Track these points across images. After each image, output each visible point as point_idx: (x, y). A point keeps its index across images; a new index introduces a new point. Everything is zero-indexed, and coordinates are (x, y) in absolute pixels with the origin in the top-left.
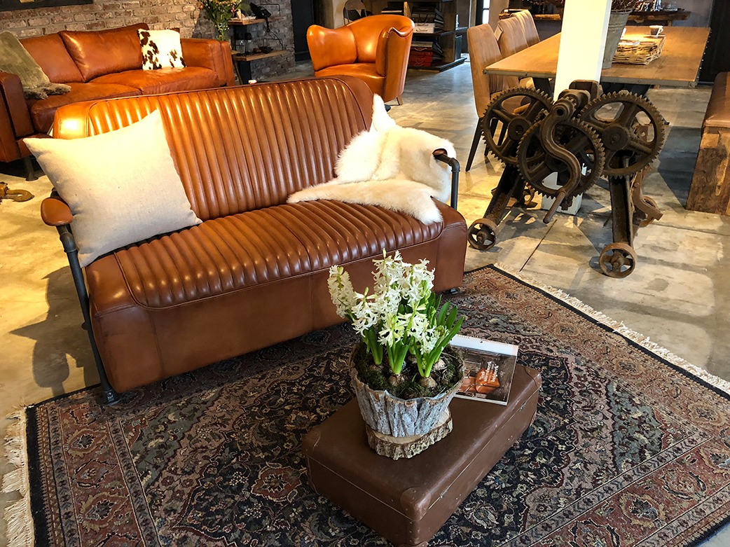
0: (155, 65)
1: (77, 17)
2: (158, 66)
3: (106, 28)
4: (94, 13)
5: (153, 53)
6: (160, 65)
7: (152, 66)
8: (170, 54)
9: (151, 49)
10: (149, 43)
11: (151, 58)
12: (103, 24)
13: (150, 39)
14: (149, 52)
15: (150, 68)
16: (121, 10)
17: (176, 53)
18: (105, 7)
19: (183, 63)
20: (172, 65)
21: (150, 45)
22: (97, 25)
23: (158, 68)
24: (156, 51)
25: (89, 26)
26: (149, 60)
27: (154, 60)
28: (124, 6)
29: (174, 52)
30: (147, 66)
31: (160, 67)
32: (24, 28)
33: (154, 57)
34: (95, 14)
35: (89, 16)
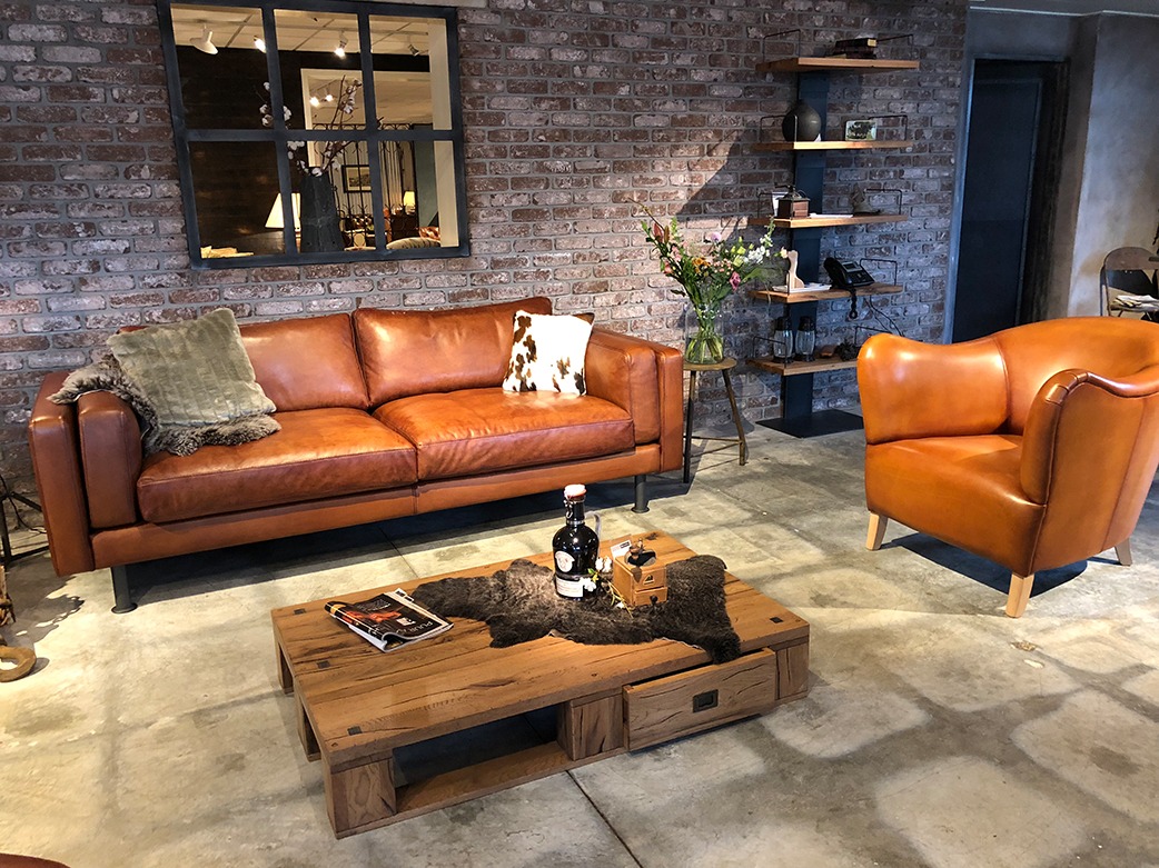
0: (523, 383)
1: (431, 281)
2: (529, 385)
3: (488, 302)
4: (469, 274)
5: (526, 359)
6: (533, 384)
7: (518, 384)
8: (556, 365)
9: (524, 351)
10: (524, 339)
11: (519, 369)
12: (485, 294)
13: (528, 331)
14: (520, 358)
15: (514, 388)
16: (529, 268)
17: (568, 364)
18: (496, 264)
19: (579, 386)
20: (556, 386)
21: (525, 344)
22: (470, 294)
23: (529, 390)
24: (532, 357)
25: (454, 298)
26: (515, 372)
27: (524, 373)
28: (536, 262)
29: (565, 362)
30: (511, 383)
31: (534, 388)
32: (318, 297)
33: (527, 366)
34: (472, 276)
35: (458, 279)
